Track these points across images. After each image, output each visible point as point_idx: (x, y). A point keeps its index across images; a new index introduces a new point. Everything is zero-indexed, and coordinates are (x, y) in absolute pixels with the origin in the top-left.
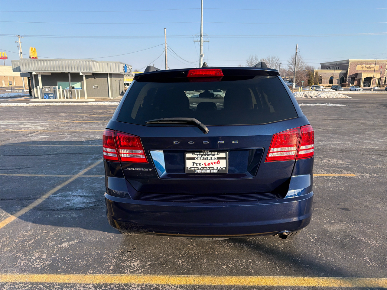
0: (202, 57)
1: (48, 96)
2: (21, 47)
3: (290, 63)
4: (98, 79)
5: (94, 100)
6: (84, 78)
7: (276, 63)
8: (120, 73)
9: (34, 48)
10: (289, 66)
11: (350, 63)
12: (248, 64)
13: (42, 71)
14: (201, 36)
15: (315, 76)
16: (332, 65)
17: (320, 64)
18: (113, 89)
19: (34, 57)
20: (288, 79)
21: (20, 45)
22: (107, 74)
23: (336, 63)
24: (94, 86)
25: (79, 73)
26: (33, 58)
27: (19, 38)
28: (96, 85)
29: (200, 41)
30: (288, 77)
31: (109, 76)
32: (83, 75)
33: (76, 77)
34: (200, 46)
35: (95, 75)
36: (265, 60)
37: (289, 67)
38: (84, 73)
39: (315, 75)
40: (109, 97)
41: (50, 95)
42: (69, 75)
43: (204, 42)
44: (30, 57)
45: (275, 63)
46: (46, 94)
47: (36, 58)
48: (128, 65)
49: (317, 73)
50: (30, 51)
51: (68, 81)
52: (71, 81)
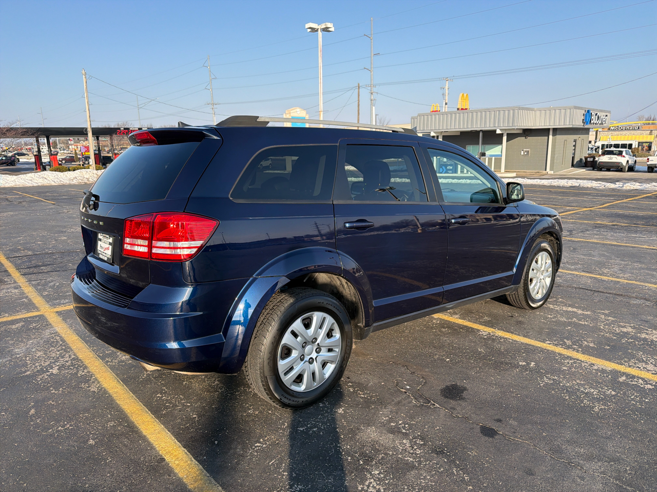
1: (446, 168)
2: (447, 95)
4: (531, 140)
5: (514, 175)
6: (505, 138)
8: (571, 126)
9: (465, 95)
13: (443, 131)
18: (556, 156)
19: (464, 108)
21: (447, 91)
22: (549, 129)
24: (522, 152)
25: (495, 131)
26: (462, 109)
27: (447, 82)
28: (525, 149)
31: (551, 132)
32: (502, 134)
33: (492, 137)
35: (527, 132)
38: (505, 130)
40: (546, 170)
41: (448, 168)
42: (481, 134)
44: (458, 109)
46: (443, 165)
47: (466, 109)
48: (594, 110)
50: (460, 100)
51: (478, 144)
52: (483, 144)
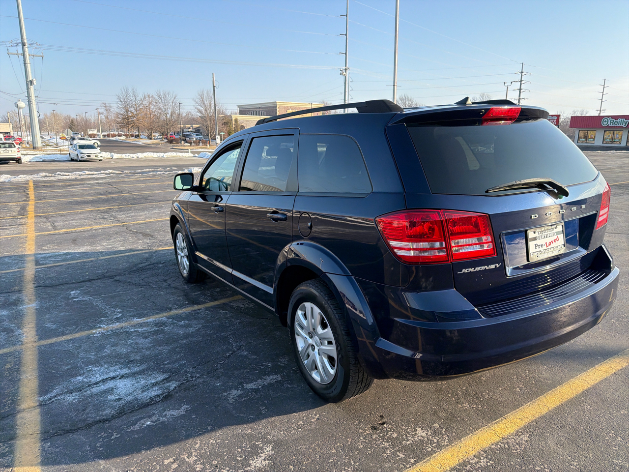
0: (31, 85)
3: (197, 103)
7: (172, 103)
10: (196, 108)
11: (278, 107)
12: (121, 102)
14: (24, 45)
15: (234, 125)
16: (254, 108)
17: (238, 106)
20: (189, 128)
23: (260, 106)
29: (24, 55)
30: (190, 126)
34: (25, 63)
36: (152, 96)
37: (196, 110)
39: (234, 123)
43: (32, 57)
45: (171, 101)
49: (236, 121)
